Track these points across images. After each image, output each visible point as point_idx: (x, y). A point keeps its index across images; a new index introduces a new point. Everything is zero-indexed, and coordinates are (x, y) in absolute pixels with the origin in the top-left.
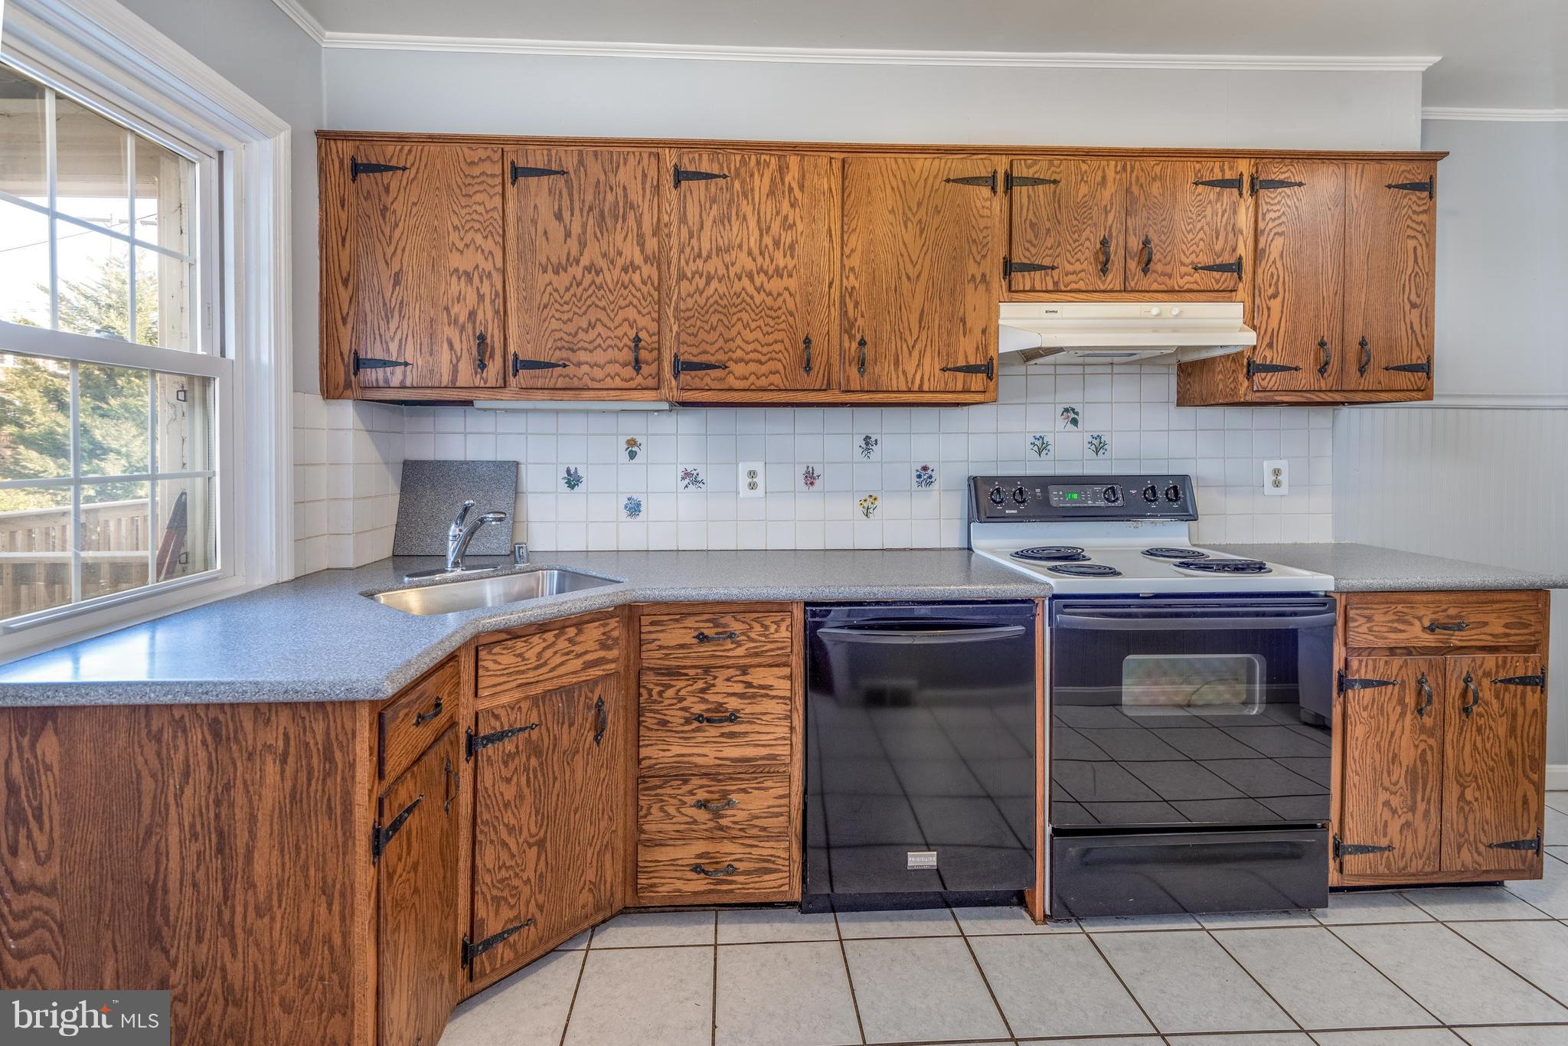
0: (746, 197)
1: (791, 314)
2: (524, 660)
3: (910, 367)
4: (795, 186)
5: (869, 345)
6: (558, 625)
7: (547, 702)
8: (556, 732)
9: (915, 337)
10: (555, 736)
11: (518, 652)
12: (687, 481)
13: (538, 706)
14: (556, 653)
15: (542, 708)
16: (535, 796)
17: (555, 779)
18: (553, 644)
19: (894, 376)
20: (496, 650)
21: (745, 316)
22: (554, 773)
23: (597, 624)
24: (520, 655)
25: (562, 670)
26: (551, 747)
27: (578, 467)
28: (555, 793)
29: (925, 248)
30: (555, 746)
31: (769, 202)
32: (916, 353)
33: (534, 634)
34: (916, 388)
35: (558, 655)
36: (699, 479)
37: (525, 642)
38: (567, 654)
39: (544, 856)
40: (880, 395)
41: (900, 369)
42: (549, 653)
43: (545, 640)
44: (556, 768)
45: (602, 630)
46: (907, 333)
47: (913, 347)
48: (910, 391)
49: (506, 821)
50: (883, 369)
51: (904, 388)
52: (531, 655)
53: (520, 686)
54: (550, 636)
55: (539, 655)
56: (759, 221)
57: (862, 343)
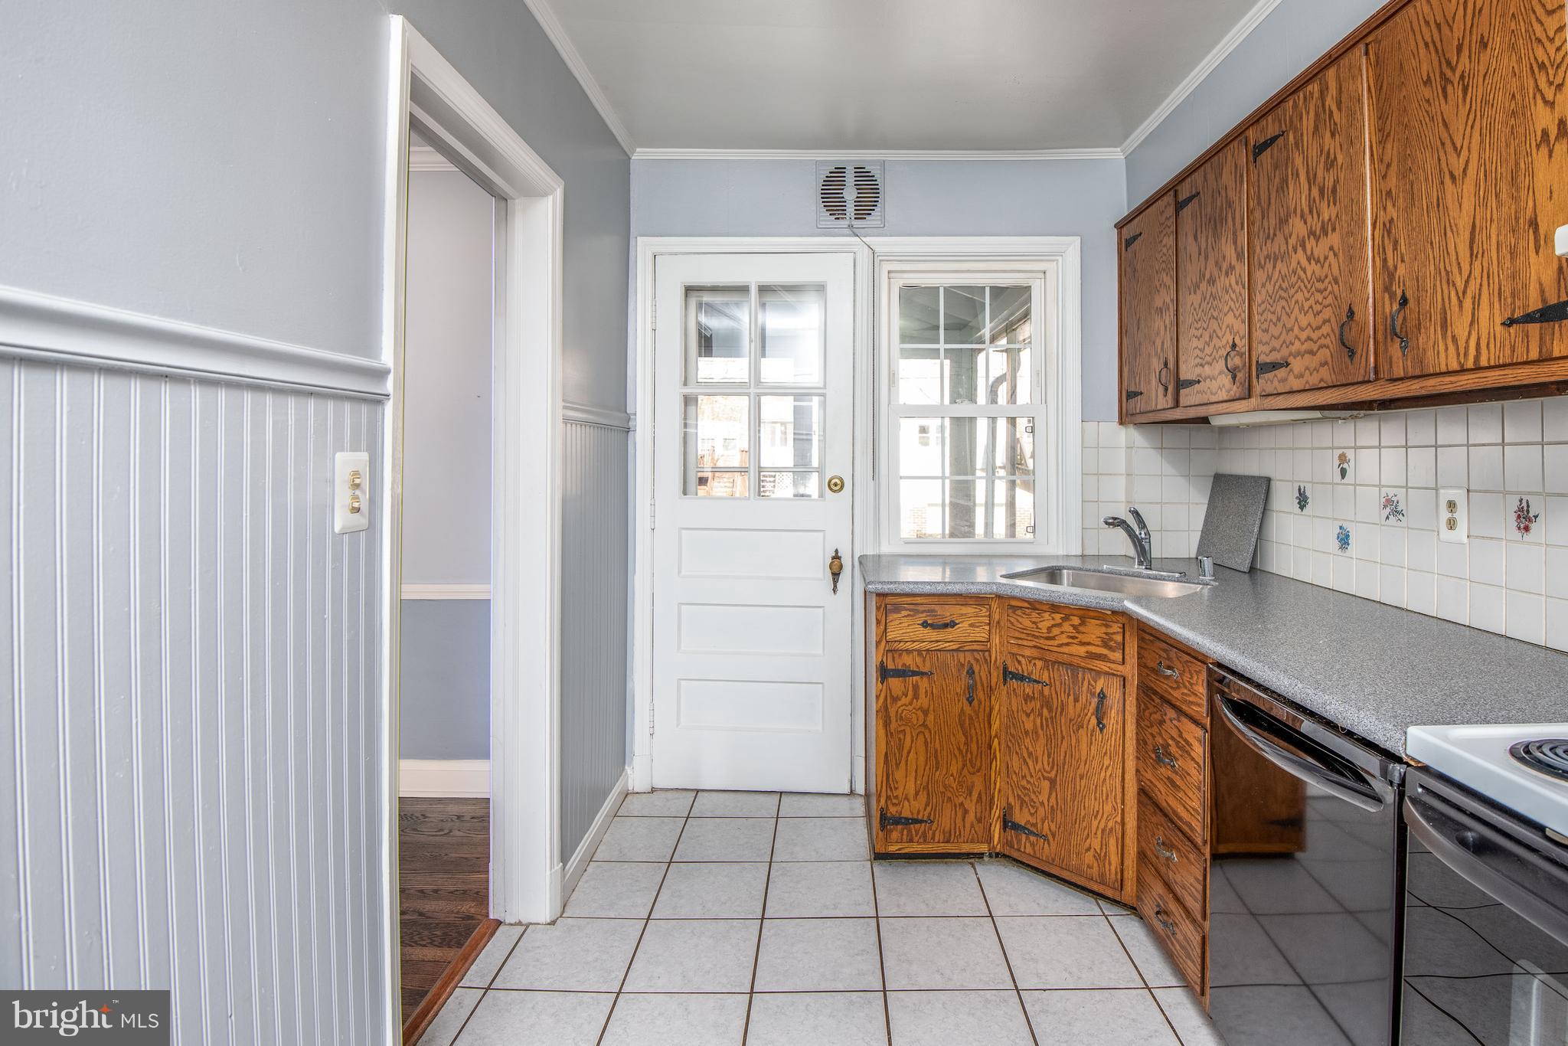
0: (1298, 149)
1: (1336, 282)
2: (1037, 628)
3: (1460, 327)
4: (1334, 108)
5: (1411, 304)
6: (1067, 612)
7: (1055, 670)
8: (1063, 698)
9: (1465, 275)
10: (1062, 701)
11: (1033, 620)
12: (1388, 510)
13: (1048, 670)
14: (1062, 633)
15: (1051, 673)
16: (1047, 741)
17: (1063, 738)
18: (1059, 625)
19: (1442, 348)
20: (1019, 612)
21: (1299, 296)
22: (1061, 731)
23: (1098, 622)
24: (1034, 623)
25: (1065, 649)
26: (1059, 709)
27: (1306, 485)
28: (1063, 750)
29: (1471, 117)
30: (1062, 710)
31: (1315, 142)
32: (1468, 303)
33: (1046, 611)
34: (1470, 364)
35: (1064, 636)
36: (1399, 509)
37: (1038, 614)
38: (1073, 638)
39: (1054, 794)
40: (1432, 382)
41: (1449, 334)
42: (1056, 631)
43: (1053, 619)
44: (1063, 728)
45: (1104, 629)
46: (1455, 270)
47: (1464, 293)
48: (1463, 371)
49: (1026, 744)
50: (1428, 338)
51: (1455, 366)
52: (1044, 626)
53: (1035, 647)
54: (1058, 617)
55: (1049, 629)
56: (1308, 172)
57: (1404, 302)
